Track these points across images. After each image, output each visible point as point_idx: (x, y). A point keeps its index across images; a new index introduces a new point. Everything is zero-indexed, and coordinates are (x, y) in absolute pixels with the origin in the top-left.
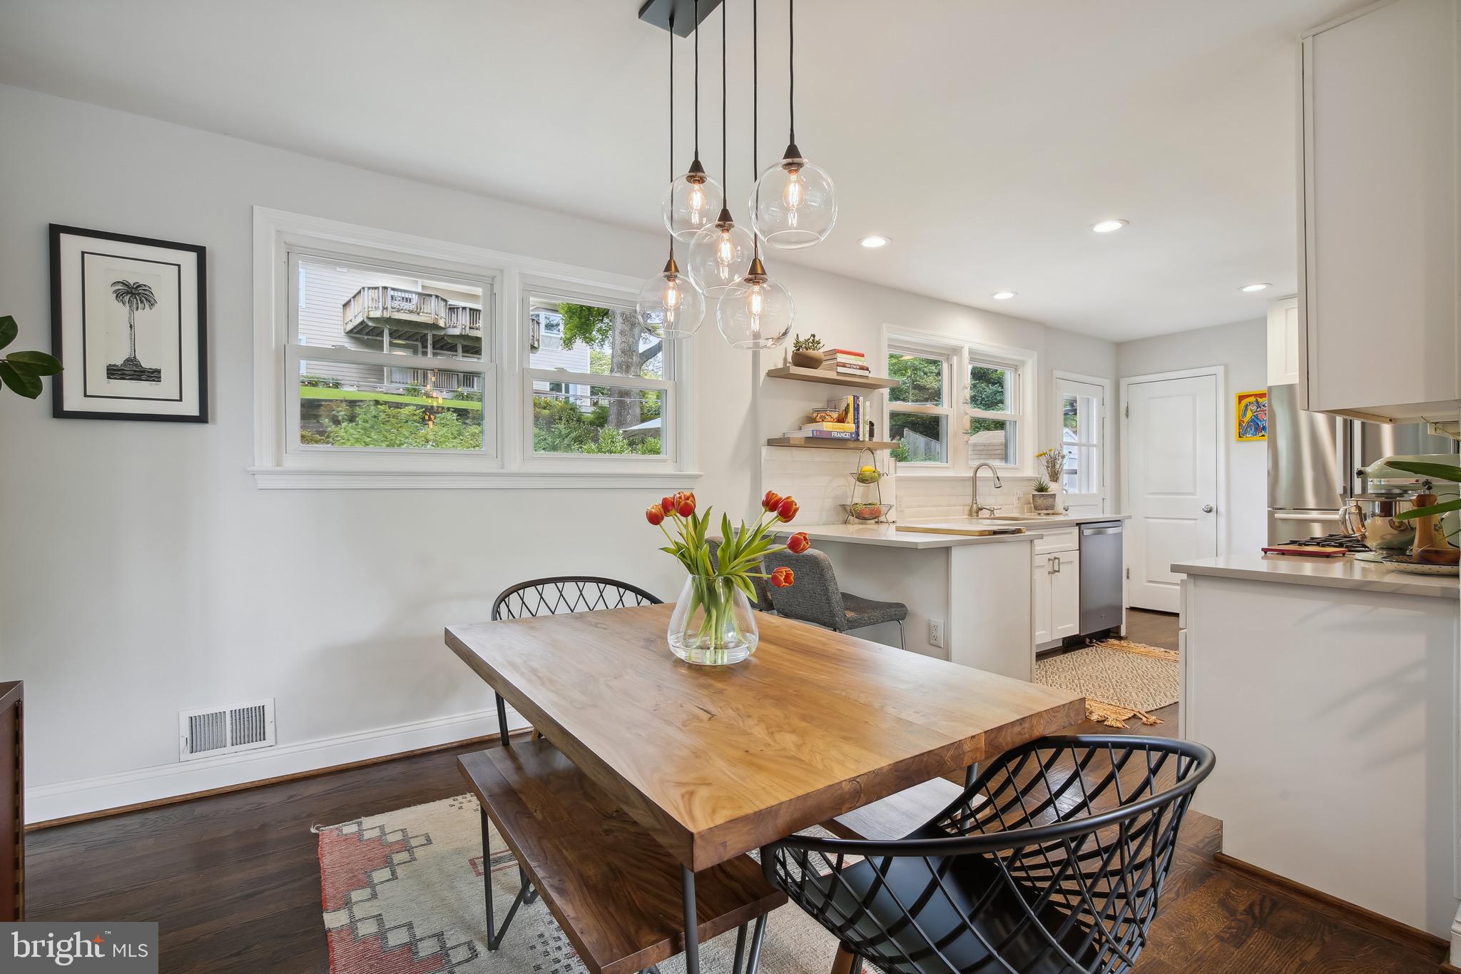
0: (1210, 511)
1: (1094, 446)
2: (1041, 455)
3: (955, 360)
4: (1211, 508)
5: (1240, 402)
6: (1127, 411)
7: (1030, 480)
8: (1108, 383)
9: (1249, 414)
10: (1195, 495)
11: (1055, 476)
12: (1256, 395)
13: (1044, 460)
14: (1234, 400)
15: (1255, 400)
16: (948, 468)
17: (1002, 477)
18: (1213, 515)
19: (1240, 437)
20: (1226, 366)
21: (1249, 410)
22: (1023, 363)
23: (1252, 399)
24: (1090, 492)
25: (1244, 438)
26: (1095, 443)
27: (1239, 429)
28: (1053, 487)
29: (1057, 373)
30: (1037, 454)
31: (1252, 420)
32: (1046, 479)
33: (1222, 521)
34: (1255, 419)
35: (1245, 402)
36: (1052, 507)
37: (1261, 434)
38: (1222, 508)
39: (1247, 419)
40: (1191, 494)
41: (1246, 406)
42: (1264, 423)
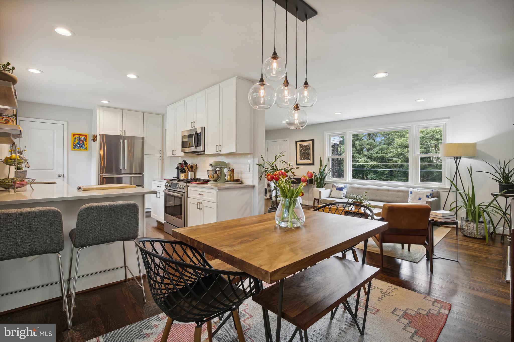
4: (61, 175)
5: (73, 136)
9: (76, 141)
10: (54, 170)
12: (79, 135)
14: (71, 135)
18: (62, 178)
20: (67, 122)
21: (77, 140)
23: (78, 136)
31: (77, 143)
33: (65, 179)
34: (79, 143)
35: (75, 136)
37: (81, 149)
38: (65, 175)
39: (75, 143)
40: (52, 170)
41: (76, 138)
42: (82, 145)
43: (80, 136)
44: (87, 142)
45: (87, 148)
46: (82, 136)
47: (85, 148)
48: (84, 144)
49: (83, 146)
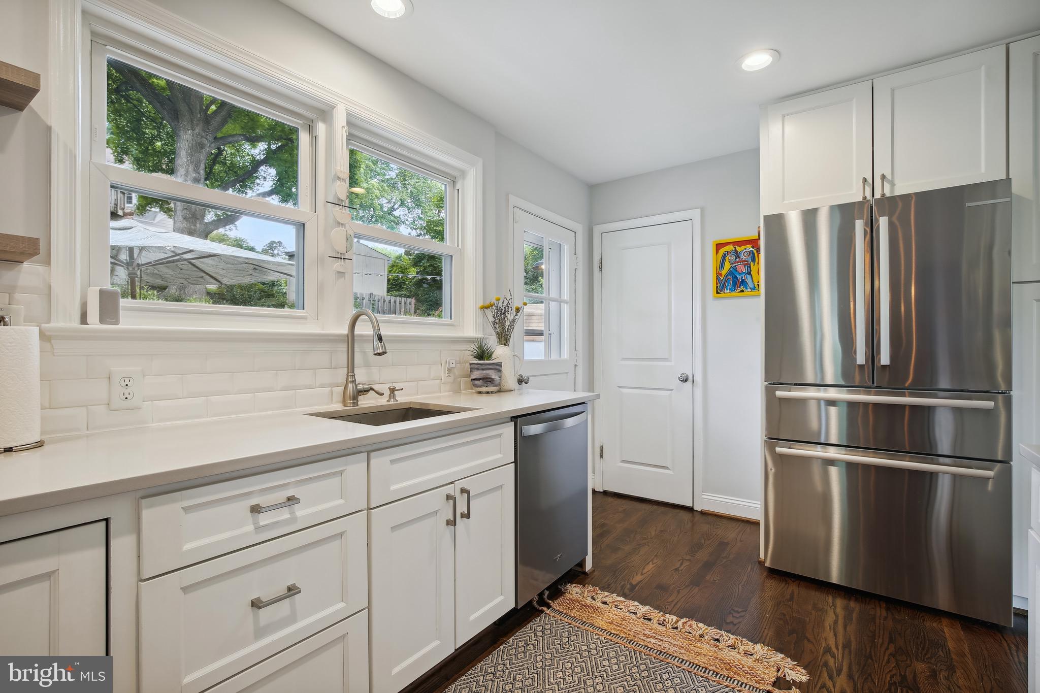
0: (686, 380)
1: (565, 302)
2: (487, 308)
3: (321, 128)
4: (687, 376)
5: (717, 252)
6: (601, 263)
7: (470, 341)
8: (580, 228)
9: (727, 266)
10: (671, 361)
11: (504, 338)
13: (490, 314)
14: (711, 249)
15: (733, 248)
16: (305, 318)
17: (386, 336)
18: (689, 384)
19: (717, 293)
20: (703, 211)
21: (727, 261)
22: (463, 173)
23: (730, 248)
24: (562, 358)
25: (722, 294)
26: (566, 298)
27: (717, 284)
28: (500, 352)
29: (513, 200)
30: (481, 304)
31: (730, 273)
32: (492, 341)
33: (699, 392)
34: (734, 271)
35: (722, 251)
36: (497, 382)
37: (739, 289)
38: (698, 378)
39: (725, 272)
40: (666, 360)
41: (724, 256)
42: (743, 275)
43: (738, 248)
44: (758, 263)
45: (758, 285)
46: (743, 247)
47: (752, 287)
48: (749, 273)
49: (749, 280)
